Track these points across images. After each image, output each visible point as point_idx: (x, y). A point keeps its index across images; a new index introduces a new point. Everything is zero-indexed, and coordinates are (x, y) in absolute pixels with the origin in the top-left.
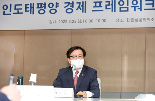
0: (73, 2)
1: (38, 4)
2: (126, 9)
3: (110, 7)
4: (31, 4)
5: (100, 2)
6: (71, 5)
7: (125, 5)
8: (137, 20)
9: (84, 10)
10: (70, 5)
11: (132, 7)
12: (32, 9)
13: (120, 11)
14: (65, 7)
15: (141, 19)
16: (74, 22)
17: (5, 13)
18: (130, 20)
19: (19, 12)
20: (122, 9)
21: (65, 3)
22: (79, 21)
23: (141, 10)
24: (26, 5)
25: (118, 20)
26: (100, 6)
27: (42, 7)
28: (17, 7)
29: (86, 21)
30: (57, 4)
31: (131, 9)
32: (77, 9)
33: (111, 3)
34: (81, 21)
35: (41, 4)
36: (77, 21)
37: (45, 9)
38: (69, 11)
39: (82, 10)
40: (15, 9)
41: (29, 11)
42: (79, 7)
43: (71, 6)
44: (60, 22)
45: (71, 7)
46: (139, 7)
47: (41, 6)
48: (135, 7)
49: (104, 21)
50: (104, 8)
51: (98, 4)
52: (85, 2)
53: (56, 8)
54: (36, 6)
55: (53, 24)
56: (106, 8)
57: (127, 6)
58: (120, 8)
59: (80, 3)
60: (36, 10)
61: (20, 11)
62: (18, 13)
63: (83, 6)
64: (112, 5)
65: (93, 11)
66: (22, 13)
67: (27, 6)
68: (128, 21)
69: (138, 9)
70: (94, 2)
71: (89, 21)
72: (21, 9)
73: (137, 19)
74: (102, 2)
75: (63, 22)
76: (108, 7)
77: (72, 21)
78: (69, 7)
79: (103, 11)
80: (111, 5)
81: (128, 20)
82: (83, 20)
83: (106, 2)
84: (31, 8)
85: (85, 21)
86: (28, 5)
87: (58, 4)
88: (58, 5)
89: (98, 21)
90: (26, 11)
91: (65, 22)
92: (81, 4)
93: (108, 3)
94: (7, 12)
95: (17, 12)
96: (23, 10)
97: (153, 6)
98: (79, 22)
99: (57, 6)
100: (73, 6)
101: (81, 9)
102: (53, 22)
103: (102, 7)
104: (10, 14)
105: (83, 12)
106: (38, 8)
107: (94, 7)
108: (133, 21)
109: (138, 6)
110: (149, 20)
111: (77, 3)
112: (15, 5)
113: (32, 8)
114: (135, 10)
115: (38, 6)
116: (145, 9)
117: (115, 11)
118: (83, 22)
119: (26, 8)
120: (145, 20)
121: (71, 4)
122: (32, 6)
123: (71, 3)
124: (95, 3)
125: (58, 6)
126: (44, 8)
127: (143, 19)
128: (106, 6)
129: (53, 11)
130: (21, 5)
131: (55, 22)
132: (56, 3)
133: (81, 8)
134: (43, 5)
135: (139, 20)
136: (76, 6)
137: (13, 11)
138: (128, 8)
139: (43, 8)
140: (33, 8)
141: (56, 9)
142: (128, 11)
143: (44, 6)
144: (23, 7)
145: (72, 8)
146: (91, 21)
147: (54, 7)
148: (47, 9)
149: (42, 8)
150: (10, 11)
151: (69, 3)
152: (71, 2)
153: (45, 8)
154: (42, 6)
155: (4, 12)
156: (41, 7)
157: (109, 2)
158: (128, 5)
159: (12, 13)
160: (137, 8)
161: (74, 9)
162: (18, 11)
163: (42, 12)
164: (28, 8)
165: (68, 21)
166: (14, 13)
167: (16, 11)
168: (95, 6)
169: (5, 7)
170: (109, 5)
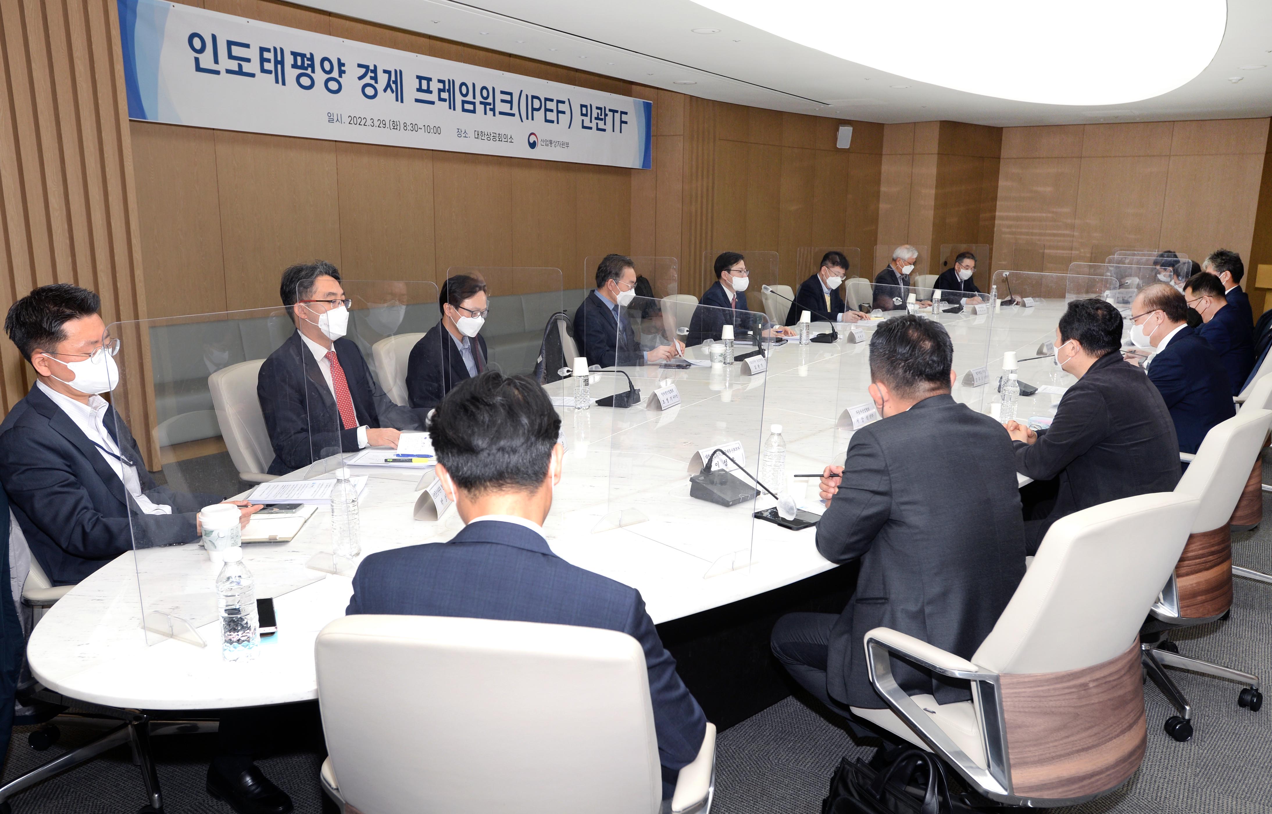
0: (375, 67)
1: (295, 54)
2: (471, 107)
3: (446, 95)
4: (276, 49)
5: (429, 80)
6: (373, 75)
7: (470, 97)
8: (488, 137)
9: (400, 95)
10: (370, 74)
11: (481, 103)
12: (280, 67)
13: (463, 109)
14: (359, 78)
15: (495, 135)
16: (381, 125)
17: (201, 65)
18: (478, 134)
19: (244, 70)
20: (466, 106)
21: (360, 66)
22: (391, 123)
23: (495, 115)
24: (262, 50)
25: (460, 131)
26: (428, 91)
27: (305, 65)
28: (237, 51)
29: (405, 126)
30: (341, 64)
31: (480, 109)
32: (385, 90)
33: (447, 86)
34: (395, 126)
35: (303, 56)
36: (387, 125)
37: (312, 75)
38: (370, 91)
39: (395, 93)
40: (230, 56)
41: (269, 72)
42: (388, 85)
43: (371, 78)
44: (352, 122)
45: (373, 82)
46: (492, 107)
47: (303, 61)
48: (485, 105)
49: (437, 130)
50: (435, 96)
51: (424, 84)
52: (401, 72)
53: (340, 76)
54: (289, 60)
55: (336, 124)
56: (440, 99)
57: (474, 100)
58: (464, 102)
59: (389, 73)
60: (291, 74)
61: (246, 68)
62: (240, 72)
63: (395, 82)
64: (449, 91)
65: (416, 100)
66: (253, 75)
67: (266, 55)
68: (476, 136)
69: (490, 109)
70: (418, 77)
71: (410, 127)
72: (249, 60)
73: (489, 134)
75: (359, 121)
76: (443, 95)
77: (377, 123)
78: (368, 79)
79: (434, 103)
80: (447, 91)
81: (476, 133)
82: (398, 124)
83: (439, 81)
84: (277, 62)
85: (402, 126)
86: (268, 50)
87: (344, 65)
88: (343, 68)
89: (427, 129)
90: (263, 70)
91: (362, 123)
92: (393, 78)
93: (441, 86)
94: (206, 60)
95: (236, 68)
96: (253, 67)
97: (511, 108)
98: (392, 127)
99: (341, 72)
100: (375, 78)
101: (393, 92)
102: (335, 119)
103: (431, 92)
104: (218, 72)
105: (397, 100)
106: (295, 66)
107: (418, 90)
108: (483, 137)
109: (490, 104)
110: (506, 140)
111: (385, 71)
112: (230, 44)
113: (280, 62)
114: (486, 112)
115: (295, 60)
116: (500, 113)
117: (454, 109)
118: (398, 128)
119: (263, 60)
120: (501, 139)
121: (372, 71)
122: (279, 59)
124: (420, 78)
125: (344, 72)
126: (310, 69)
127: (497, 135)
128: (440, 91)
129: (333, 85)
130: (247, 46)
131: (340, 120)
132: (339, 60)
133: (394, 86)
134: (308, 59)
135: (492, 138)
136: (382, 79)
137: (225, 63)
138: (474, 104)
139: (309, 71)
140: (282, 62)
141: (340, 79)
142: (474, 111)
143: (309, 63)
144: (253, 54)
145: (375, 85)
146: (415, 128)
147: (335, 74)
148: (319, 76)
149: (306, 69)
150: (216, 61)
151: (367, 68)
152: (372, 67)
153: (313, 71)
154: (306, 62)
155: (197, 60)
156: (303, 66)
157: (444, 82)
158: (474, 98)
159: (220, 67)
160: (488, 107)
161: (380, 87)
162: (240, 66)
163: (305, 81)
164: (269, 61)
165: (369, 122)
166: (228, 71)
167: (234, 65)
168: (420, 90)
169: (197, 43)
170: (444, 90)
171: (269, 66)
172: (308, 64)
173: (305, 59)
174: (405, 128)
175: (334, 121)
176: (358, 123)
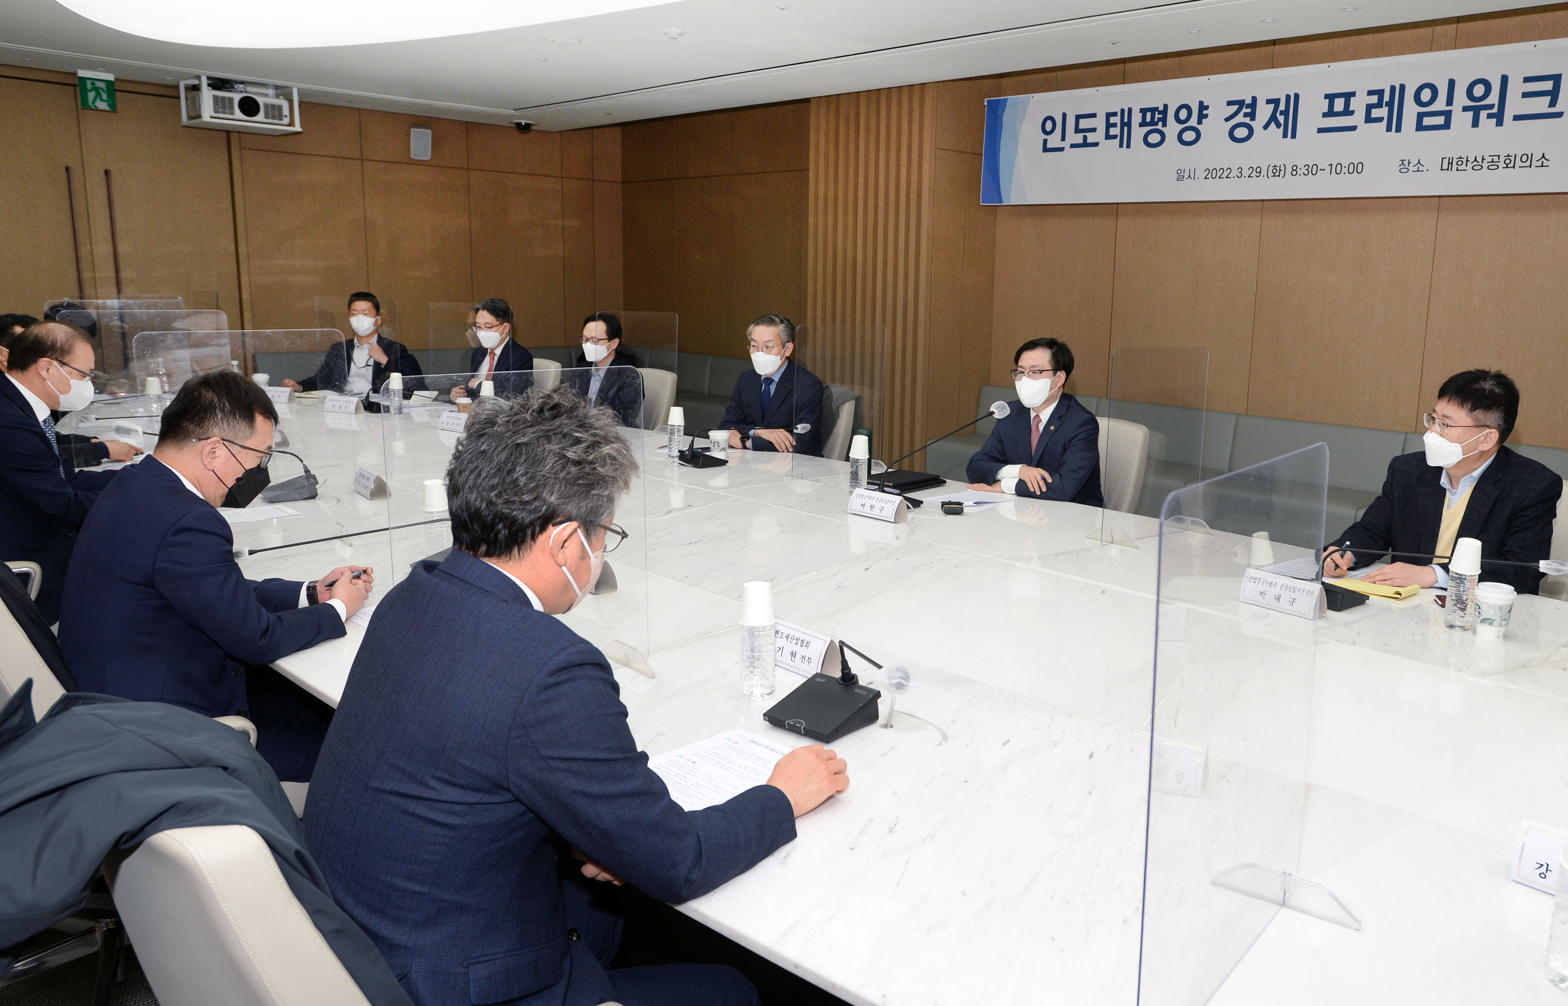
0: (1254, 99)
1: (1144, 111)
2: (1440, 120)
3: (1383, 112)
4: (1123, 111)
5: (1348, 96)
6: (1249, 110)
7: (1440, 104)
8: (1477, 164)
9: (1290, 131)
10: (1245, 110)
11: (1466, 109)
12: (1126, 128)
13: (1420, 127)
14: (1227, 120)
15: (1496, 159)
16: (1254, 174)
17: (1048, 146)
18: (1450, 164)
19: (1089, 141)
20: (1427, 121)
21: (1230, 103)
22: (1271, 169)
23: (1500, 123)
24: (1109, 115)
25: (1406, 163)
26: (1347, 112)
27: (1156, 120)
28: (1084, 124)
29: (1295, 168)
30: (1202, 107)
31: (1461, 119)
32: (1266, 127)
33: (1386, 98)
34: (1277, 171)
35: (1153, 110)
36: (1264, 172)
37: (1163, 129)
38: (1241, 133)
39: (1282, 127)
40: (1077, 130)
41: (1115, 137)
42: (1273, 118)
43: (1246, 115)
44: (1210, 176)
45: (1247, 120)
46: (1495, 110)
47: (1153, 117)
48: (1476, 111)
49: (1355, 168)
50: (1358, 119)
51: (1339, 104)
52: (1297, 96)
53: (1200, 122)
54: (1137, 118)
55: (1187, 182)
56: (1369, 119)
57: (1449, 108)
58: (1421, 116)
59: (1276, 102)
60: (1138, 133)
61: (1091, 138)
62: (1085, 144)
63: (1285, 113)
64: (1390, 104)
65: (1320, 130)
66: (1096, 144)
67: (1113, 120)
68: (1445, 166)
69: (1490, 116)
70: (1327, 96)
71: (1304, 170)
72: (1094, 130)
73: (1479, 159)
74: (1353, 94)
75: (1219, 174)
76: (1375, 113)
77: (1246, 172)
78: (1240, 118)
79: (1353, 128)
80: (1387, 104)
81: (1446, 162)
82: (1283, 168)
83: (1370, 93)
84: (1123, 124)
85: (1289, 170)
86: (1115, 114)
87: (1207, 108)
88: (1205, 112)
89: (1336, 169)
90: (1108, 137)
91: (1224, 175)
92: (1282, 107)
93: (1374, 99)
94: (1054, 140)
95: (1081, 141)
96: (1100, 135)
97: (1553, 104)
98: (1271, 174)
99: (1202, 117)
100: (1252, 116)
101: (1278, 125)
102: (1186, 175)
103: (1352, 113)
104: (1061, 149)
105: (1285, 135)
106: (1143, 124)
107: (1325, 115)
108: (1463, 167)
109: (1491, 106)
110: (1528, 164)
111: (1269, 102)
112: (1078, 117)
113: (1127, 125)
114: (1475, 123)
115: (1144, 117)
116: (1517, 118)
117: (1398, 129)
118: (1282, 173)
119: (1109, 125)
120: (1512, 165)
121: (1248, 106)
122: (1126, 120)
123: (1246, 102)
124: (1331, 97)
125: (1206, 116)
126: (1160, 123)
127: (1502, 159)
128: (1369, 107)
129: (1189, 136)
130: (1095, 115)
131: (1192, 176)
132: (1201, 103)
133: (1281, 119)
134: (1160, 112)
135: (1485, 165)
136: (1264, 112)
137: (1071, 136)
138: (1448, 115)
139: (1159, 126)
140: (1129, 124)
141: (1199, 127)
142: (1447, 126)
143: (1161, 116)
144: (1099, 123)
145: (1252, 123)
146: (1311, 170)
147: (1193, 122)
148: (1172, 128)
149: (1157, 124)
150: (1063, 139)
151: (1241, 103)
152: (1249, 101)
153: (1164, 125)
154: (1157, 116)
155: (1045, 141)
156: (1153, 123)
157: (1380, 93)
158: (1450, 102)
159: (1066, 144)
160: (1483, 114)
161: (1258, 125)
162: (1085, 138)
163: (1154, 138)
164: (1115, 125)
165: (1235, 172)
166: (1072, 146)
167: (1079, 138)
168: (1330, 113)
169: (1049, 126)
170: (1379, 105)
171: (1114, 131)
172: (1158, 118)
173: (1157, 113)
174: (1294, 173)
175: (1186, 177)
176: (1218, 176)
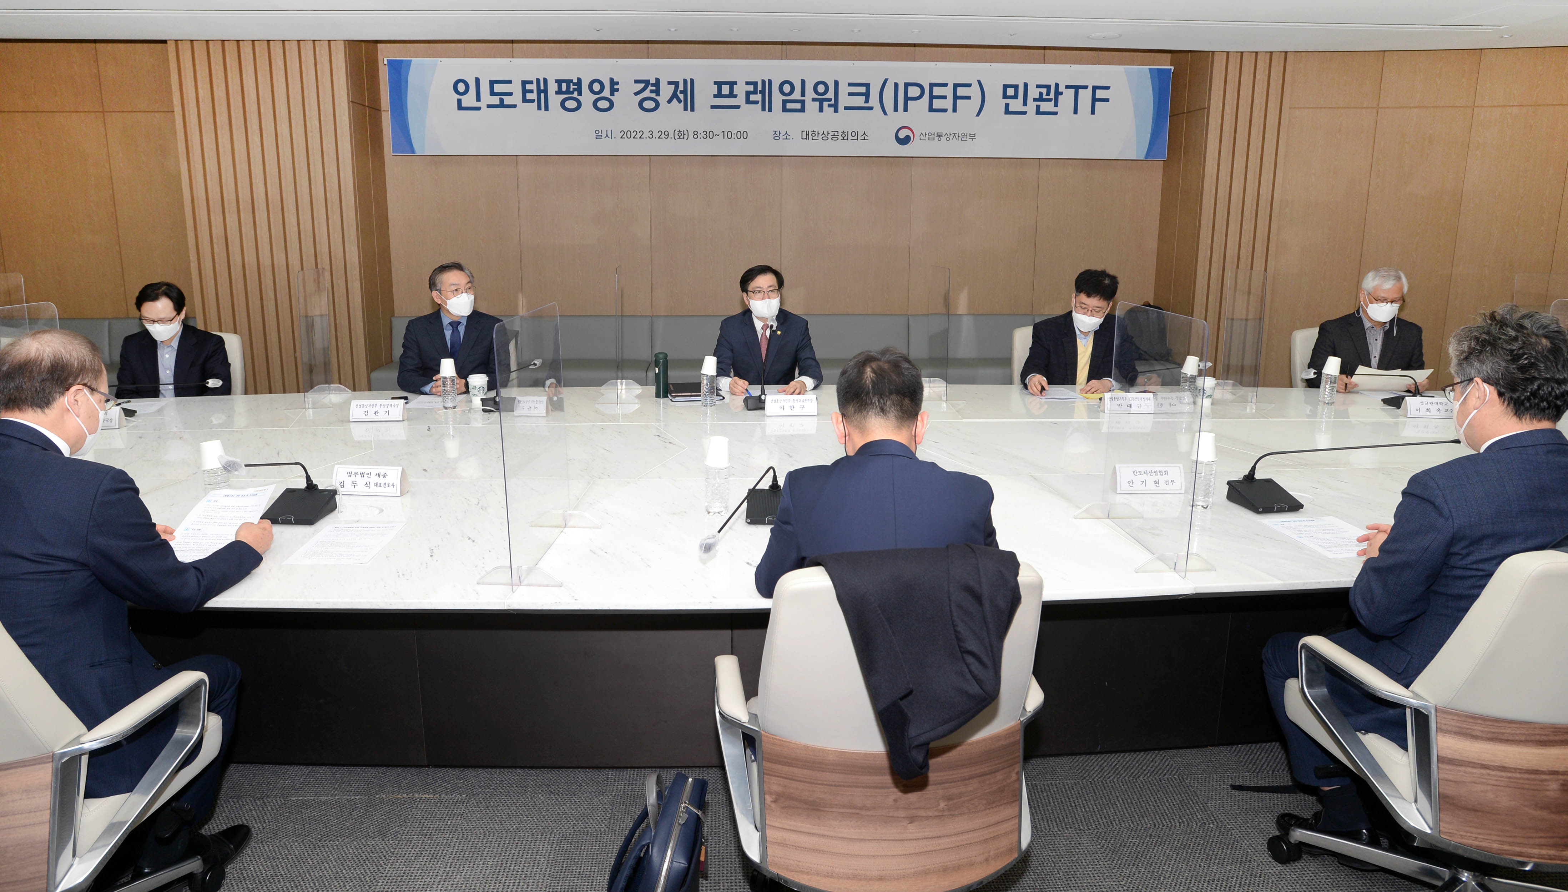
0: (658, 80)
1: (559, 82)
2: (798, 106)
3: (758, 97)
4: (538, 80)
5: (732, 84)
6: (654, 88)
7: (796, 95)
8: (825, 136)
9: (689, 105)
10: (650, 88)
11: (814, 100)
12: (542, 95)
13: (785, 110)
14: (636, 94)
15: (836, 133)
16: (663, 136)
17: (463, 105)
18: (807, 135)
19: (505, 103)
20: (789, 106)
21: (637, 82)
22: (676, 133)
23: (836, 111)
24: (524, 83)
25: (777, 133)
26: (732, 95)
27: (571, 90)
28: (498, 88)
29: (696, 134)
30: (613, 83)
31: (812, 107)
32: (669, 101)
33: (760, 88)
34: (681, 135)
35: (568, 82)
36: (671, 135)
37: (579, 97)
38: (649, 104)
39: (683, 103)
40: (493, 93)
41: (532, 101)
42: (674, 96)
43: (651, 91)
44: (625, 136)
45: (653, 95)
46: (832, 102)
47: (568, 87)
48: (821, 102)
49: (742, 135)
50: (740, 100)
51: (725, 90)
52: (692, 81)
53: (612, 94)
54: (552, 87)
55: (605, 140)
56: (748, 102)
57: (803, 98)
58: (785, 102)
59: (676, 84)
60: (555, 100)
61: (507, 100)
62: (502, 105)
63: (684, 92)
64: (763, 92)
65: (713, 107)
66: (514, 106)
67: (528, 87)
68: (804, 137)
69: (830, 106)
70: (715, 83)
71: (703, 135)
72: (511, 94)
73: (826, 133)
74: (736, 83)
76: (753, 97)
77: (656, 135)
78: (647, 94)
79: (738, 107)
80: (760, 92)
81: (804, 134)
82: (686, 132)
83: (748, 83)
84: (539, 92)
85: (691, 134)
86: (531, 82)
87: (617, 83)
88: (616, 87)
89: (728, 135)
90: (525, 100)
91: (638, 136)
92: (681, 88)
93: (751, 88)
94: (469, 100)
95: (497, 103)
96: (517, 98)
97: (867, 101)
98: (677, 137)
99: (613, 91)
100: (657, 92)
101: (679, 101)
102: (604, 135)
103: (736, 96)
104: (479, 109)
105: (686, 109)
106: (559, 92)
107: (715, 96)
108: (815, 138)
109: (830, 100)
110: (856, 138)
111: (670, 83)
112: (492, 83)
113: (543, 91)
114: (821, 110)
115: (560, 87)
116: (846, 108)
117: (770, 110)
118: (686, 137)
119: (525, 92)
120: (846, 138)
121: (653, 85)
122: (542, 88)
123: (651, 82)
124: (719, 84)
125: (617, 90)
126: (576, 93)
127: (840, 134)
128: (748, 94)
129: (603, 104)
130: (510, 82)
131: (609, 135)
132: (612, 80)
133: (681, 96)
134: (574, 84)
135: (830, 137)
136: (667, 91)
137: (487, 98)
138: (803, 103)
139: (575, 95)
140: (545, 91)
141: (611, 98)
142: (802, 110)
143: (576, 87)
144: (515, 88)
145: (657, 98)
146: (709, 135)
147: (606, 93)
148: (587, 98)
149: (572, 93)
150: (478, 99)
151: (647, 83)
152: (653, 81)
153: (580, 94)
154: (572, 87)
155: (459, 101)
156: (568, 91)
157: (755, 84)
158: (803, 94)
159: (482, 104)
160: (825, 104)
161: (663, 98)
162: (502, 100)
163: (571, 104)
164: (531, 91)
165: (647, 134)
166: (489, 106)
167: (496, 100)
168: (719, 95)
169: (461, 87)
170: (755, 92)
171: (531, 96)
172: (573, 88)
173: (571, 84)
174: (696, 136)
175: (603, 137)
176: (632, 136)
